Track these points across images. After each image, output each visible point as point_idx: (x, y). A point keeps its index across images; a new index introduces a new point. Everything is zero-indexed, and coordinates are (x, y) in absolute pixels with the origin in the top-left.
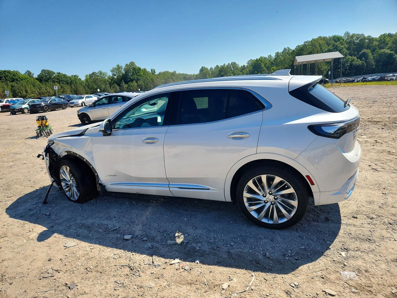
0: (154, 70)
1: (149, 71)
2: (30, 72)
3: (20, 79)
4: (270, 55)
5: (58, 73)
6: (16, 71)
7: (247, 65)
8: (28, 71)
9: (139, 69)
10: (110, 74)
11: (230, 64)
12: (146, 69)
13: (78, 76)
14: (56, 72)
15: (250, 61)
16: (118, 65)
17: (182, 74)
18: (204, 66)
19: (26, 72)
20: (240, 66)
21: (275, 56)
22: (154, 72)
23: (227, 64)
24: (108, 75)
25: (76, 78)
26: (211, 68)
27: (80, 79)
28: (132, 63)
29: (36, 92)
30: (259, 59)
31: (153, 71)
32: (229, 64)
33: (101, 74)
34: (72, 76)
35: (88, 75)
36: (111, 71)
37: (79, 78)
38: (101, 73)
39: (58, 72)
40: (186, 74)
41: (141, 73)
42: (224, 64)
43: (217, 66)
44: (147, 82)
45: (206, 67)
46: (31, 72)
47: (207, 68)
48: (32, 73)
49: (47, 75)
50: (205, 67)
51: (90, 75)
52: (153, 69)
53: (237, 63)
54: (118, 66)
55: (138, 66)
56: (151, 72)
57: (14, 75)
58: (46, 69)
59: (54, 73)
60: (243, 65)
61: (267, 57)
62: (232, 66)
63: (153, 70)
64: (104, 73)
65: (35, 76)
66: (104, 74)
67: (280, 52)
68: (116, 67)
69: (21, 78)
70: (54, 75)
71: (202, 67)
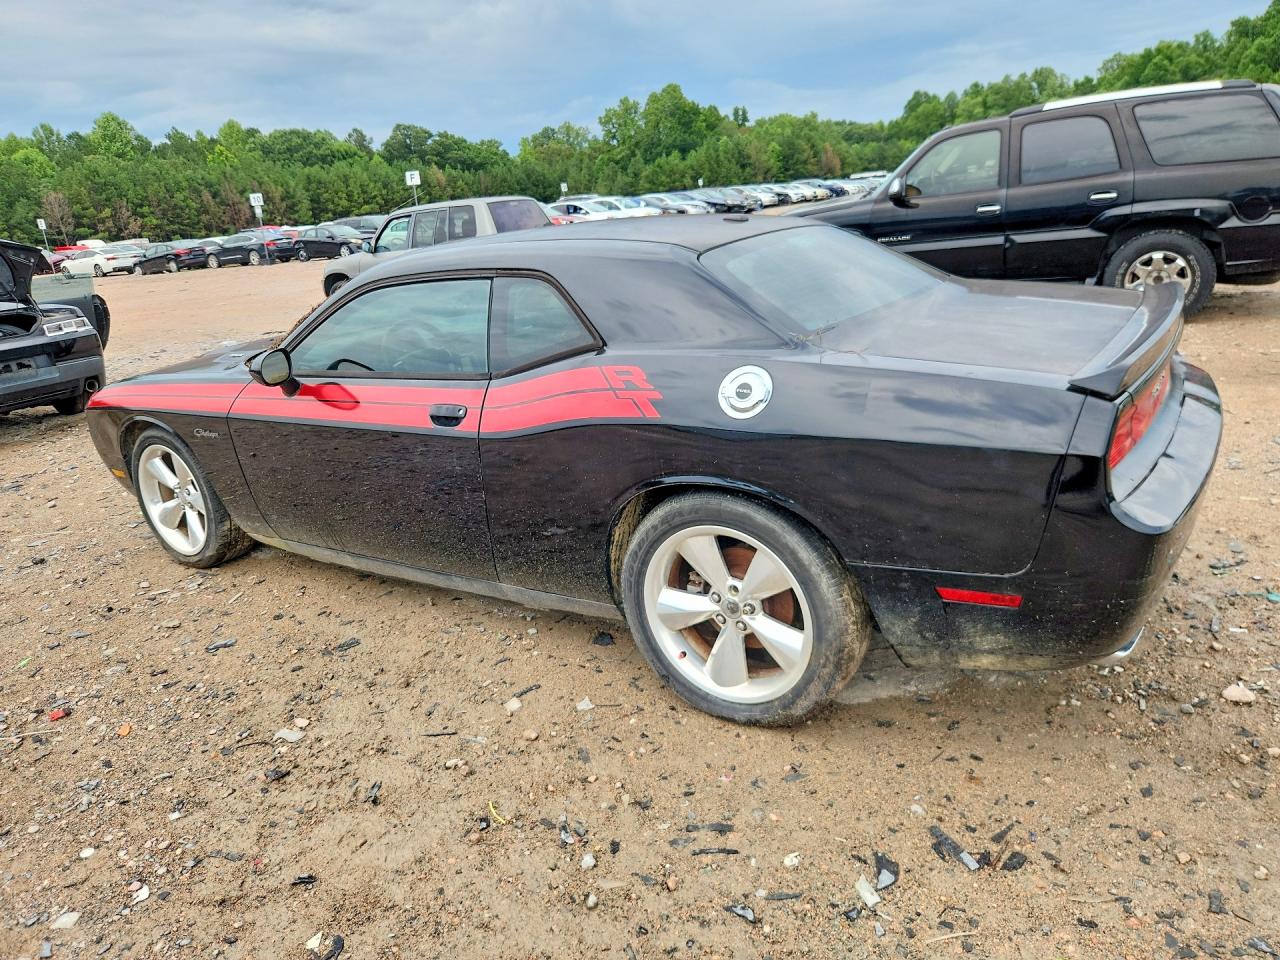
0: (744, 113)
1: (727, 116)
2: (362, 134)
3: (334, 157)
4: (1206, 35)
5: (440, 135)
6: (322, 130)
7: (1099, 76)
8: (355, 130)
9: (695, 111)
10: (598, 132)
11: (1030, 74)
12: (715, 109)
13: (501, 144)
14: (434, 133)
15: (1111, 61)
16: (626, 99)
17: (837, 124)
18: (922, 90)
19: (350, 136)
20: (1072, 84)
21: (1230, 35)
22: (745, 119)
23: (1015, 77)
24: (590, 137)
25: (494, 150)
26: (951, 97)
27: (506, 154)
28: (673, 91)
29: (378, 199)
30: (1159, 51)
31: (741, 117)
32: (1023, 76)
33: (568, 135)
34: (482, 143)
35: (530, 138)
36: (601, 123)
37: (501, 149)
38: (568, 129)
39: (442, 132)
40: (851, 124)
41: (699, 124)
42: (1007, 78)
43: (976, 85)
44: (718, 156)
45: (931, 94)
46: (364, 133)
47: (935, 97)
48: (368, 138)
49: (408, 141)
50: (926, 94)
51: (535, 139)
52: (740, 106)
53: (1058, 71)
54: (624, 102)
55: (690, 101)
56: (732, 118)
57: (317, 146)
58: (407, 124)
59: (431, 136)
60: (1081, 79)
61: (1192, 42)
62: (1034, 85)
63: (741, 113)
64: (579, 129)
65: (377, 146)
66: (578, 135)
67: (1252, 17)
68: (617, 108)
69: (337, 154)
70: (430, 142)
71: (917, 94)
